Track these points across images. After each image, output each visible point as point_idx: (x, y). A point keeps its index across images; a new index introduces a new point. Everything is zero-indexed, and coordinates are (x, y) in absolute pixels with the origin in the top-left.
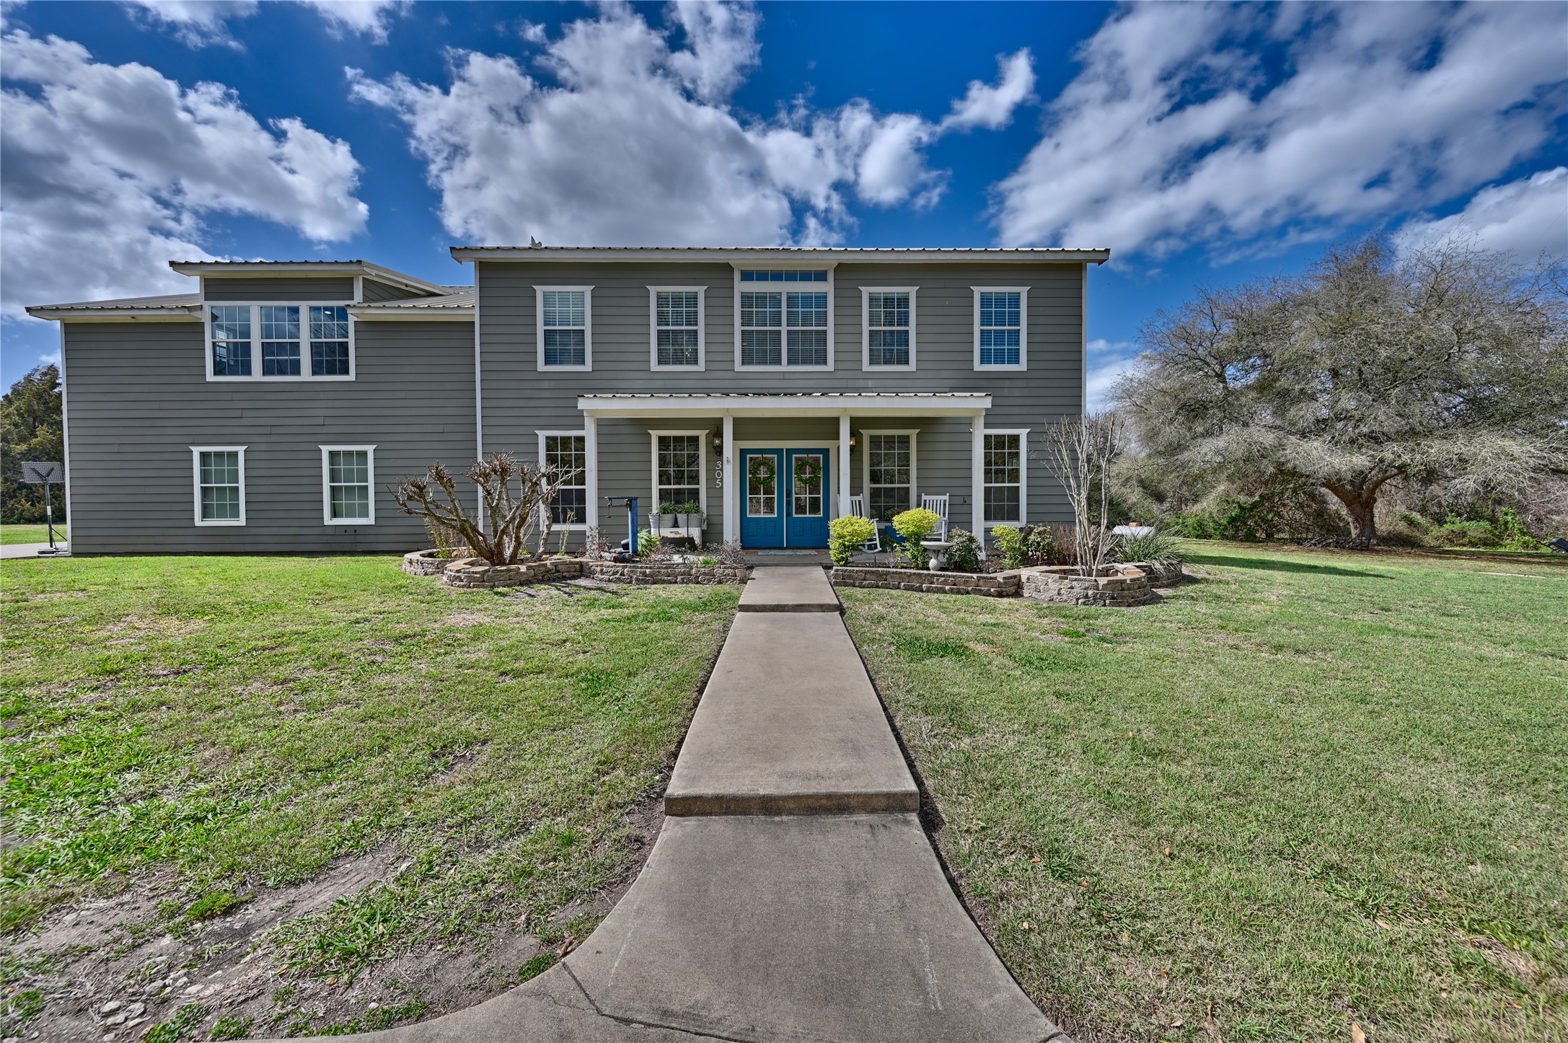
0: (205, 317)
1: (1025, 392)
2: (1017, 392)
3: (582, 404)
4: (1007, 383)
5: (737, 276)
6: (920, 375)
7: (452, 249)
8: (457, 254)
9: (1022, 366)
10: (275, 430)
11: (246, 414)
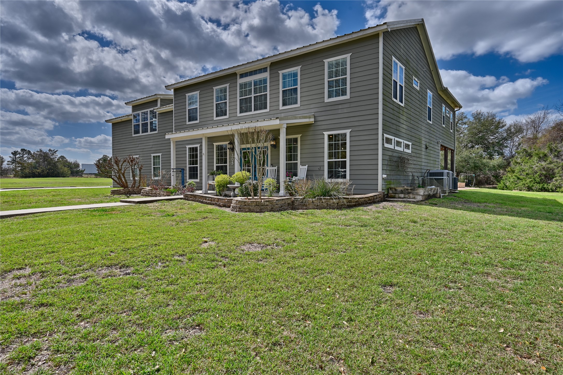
0: (132, 117)
1: (349, 110)
2: (345, 111)
3: (167, 137)
4: (340, 107)
5: (238, 77)
6: (302, 108)
7: (165, 86)
8: (168, 88)
9: (348, 97)
10: (144, 150)
11: (139, 145)
